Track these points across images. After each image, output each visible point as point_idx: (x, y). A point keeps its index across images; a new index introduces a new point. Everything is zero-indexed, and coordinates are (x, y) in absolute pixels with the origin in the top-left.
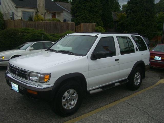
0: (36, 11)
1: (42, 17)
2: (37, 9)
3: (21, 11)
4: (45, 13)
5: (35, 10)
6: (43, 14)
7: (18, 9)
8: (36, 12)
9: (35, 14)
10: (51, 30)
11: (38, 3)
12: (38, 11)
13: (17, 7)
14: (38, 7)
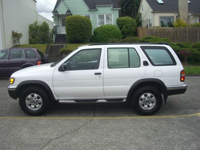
0: (178, 15)
1: (184, 22)
2: (178, 13)
3: (158, 16)
4: (189, 16)
5: (176, 14)
6: (186, 18)
7: (155, 15)
8: (177, 17)
9: (176, 19)
10: (186, 38)
11: (179, 6)
12: (179, 15)
13: (153, 13)
14: (179, 10)
